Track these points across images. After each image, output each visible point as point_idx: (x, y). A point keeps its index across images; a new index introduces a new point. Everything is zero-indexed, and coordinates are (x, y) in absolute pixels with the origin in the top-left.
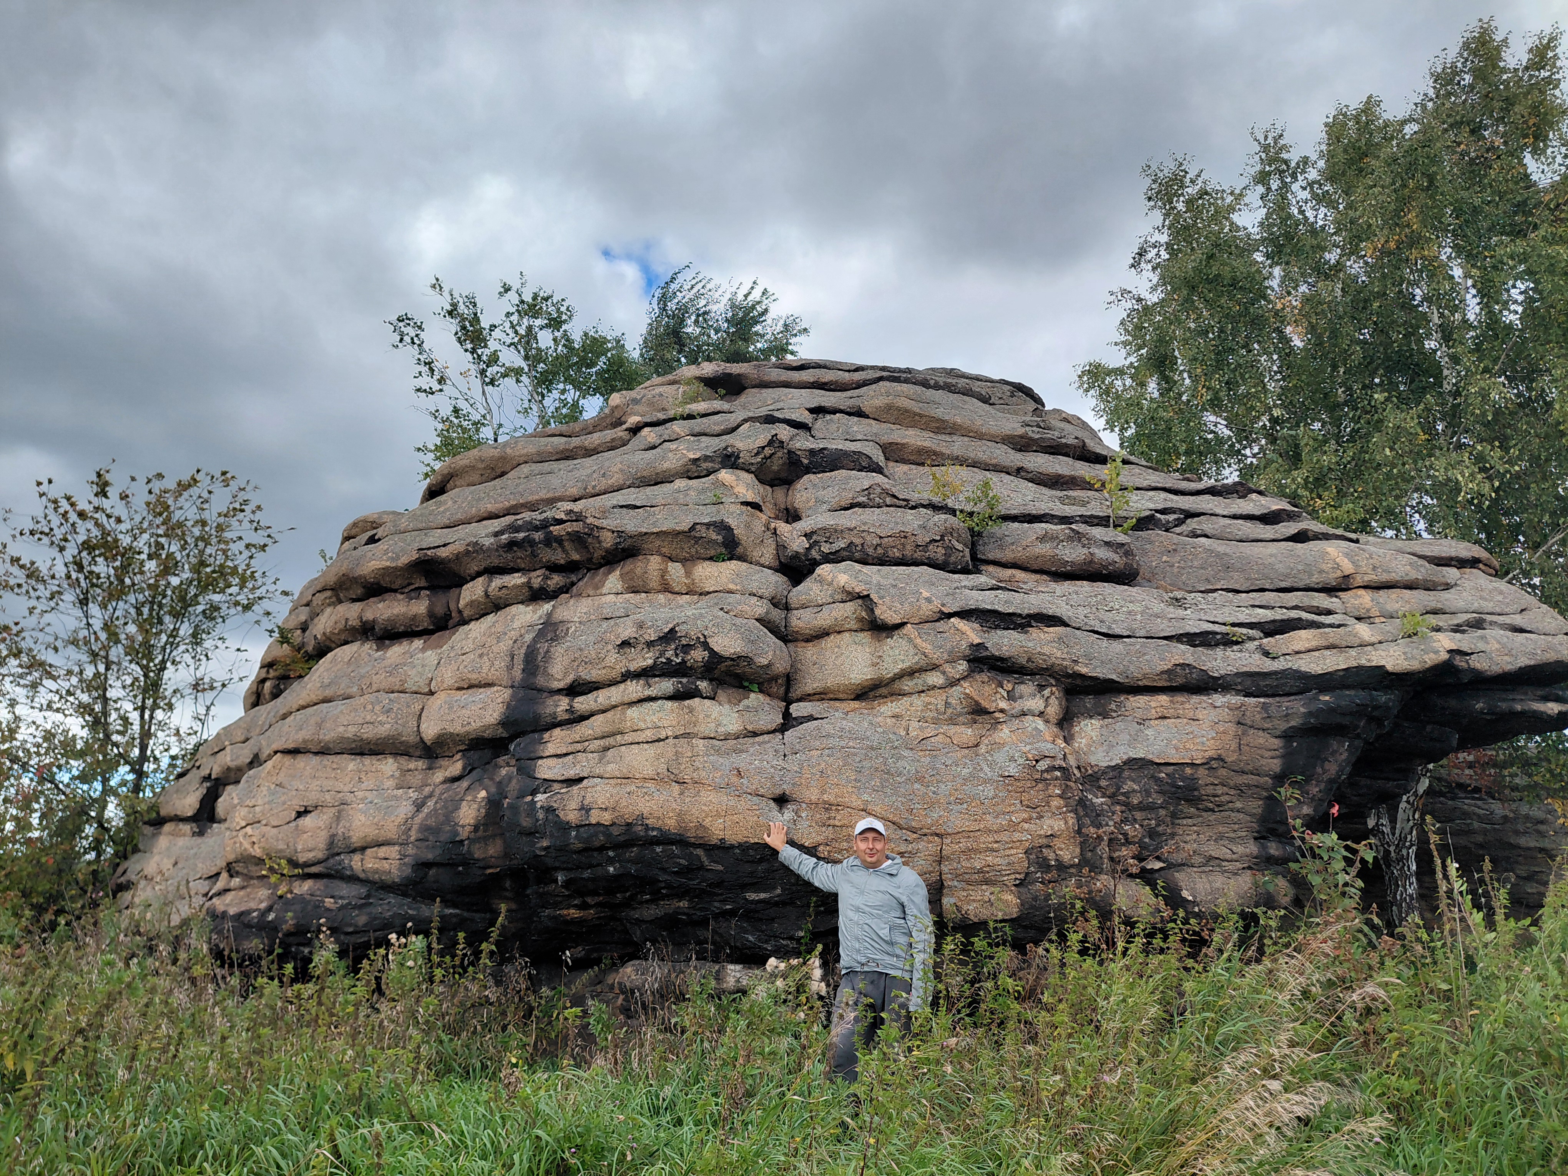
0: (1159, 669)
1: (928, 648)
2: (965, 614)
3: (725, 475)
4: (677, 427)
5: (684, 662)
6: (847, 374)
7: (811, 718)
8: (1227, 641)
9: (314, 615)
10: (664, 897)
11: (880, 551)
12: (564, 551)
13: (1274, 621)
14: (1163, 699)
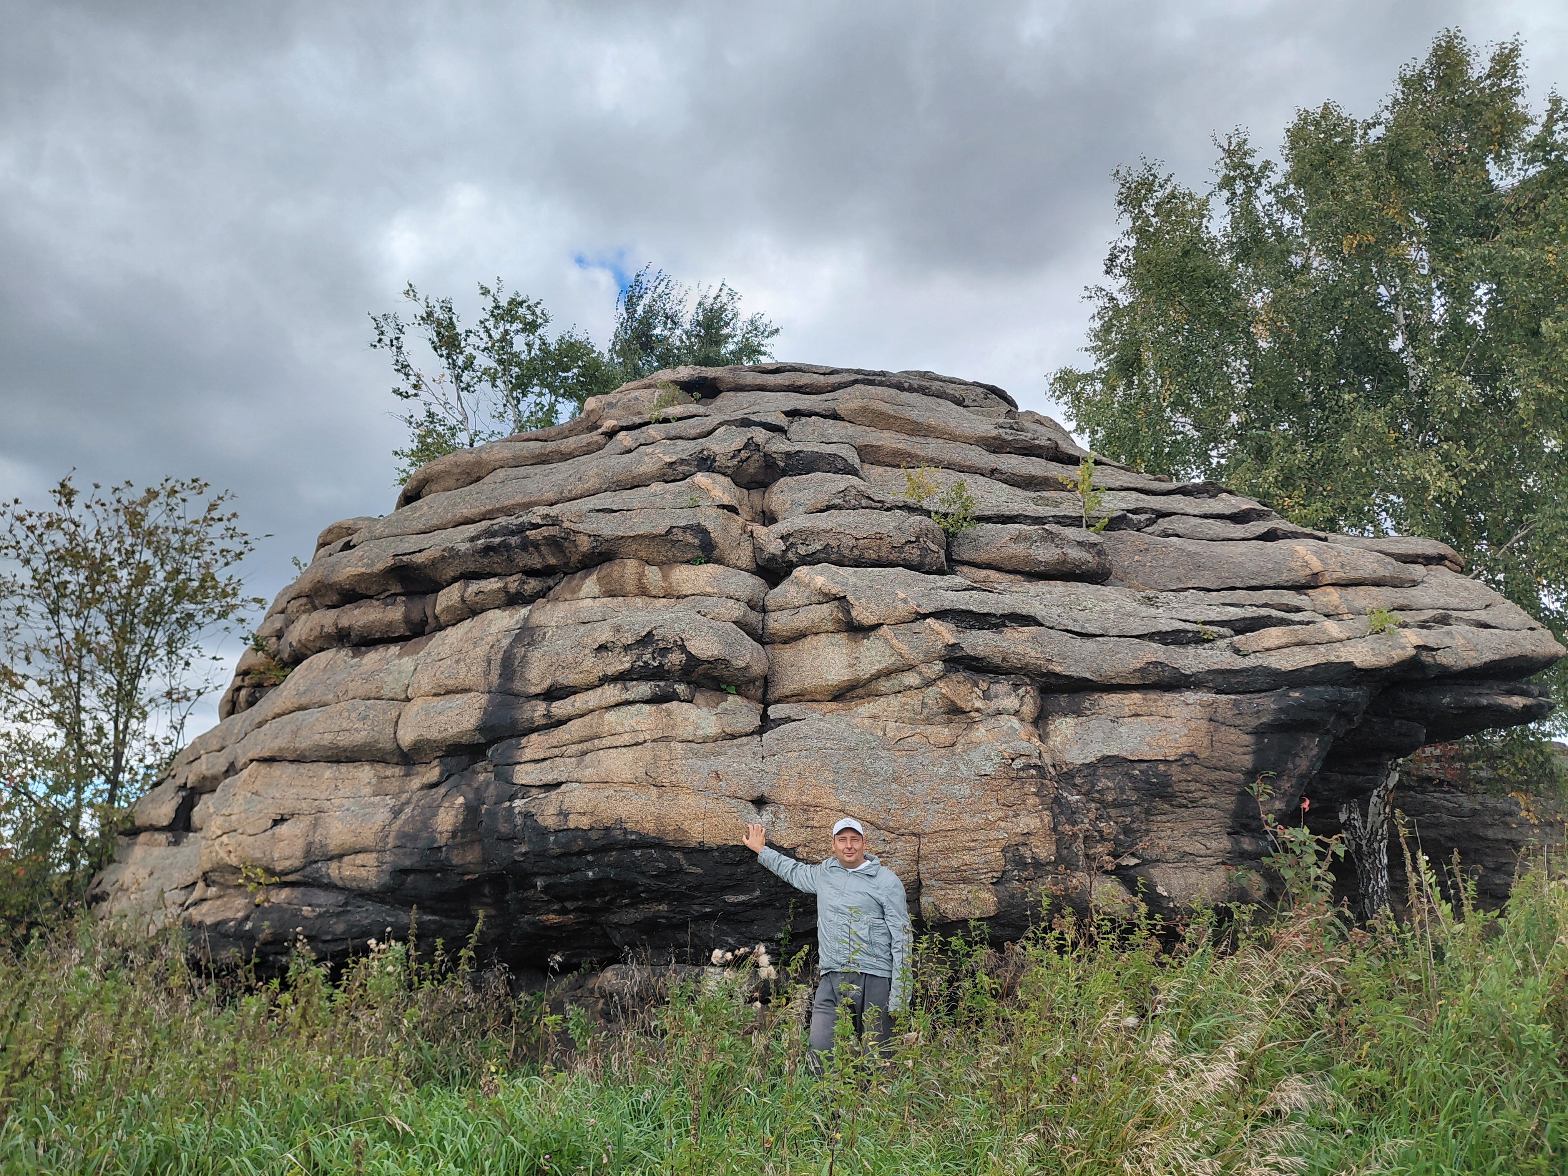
0: (1132, 667)
1: (904, 648)
2: (940, 615)
3: (701, 479)
4: (653, 431)
5: (661, 665)
6: (822, 377)
7: (788, 720)
8: (1199, 640)
9: (289, 622)
10: (643, 901)
11: (856, 552)
12: (541, 555)
13: (1244, 619)
14: (1136, 696)
